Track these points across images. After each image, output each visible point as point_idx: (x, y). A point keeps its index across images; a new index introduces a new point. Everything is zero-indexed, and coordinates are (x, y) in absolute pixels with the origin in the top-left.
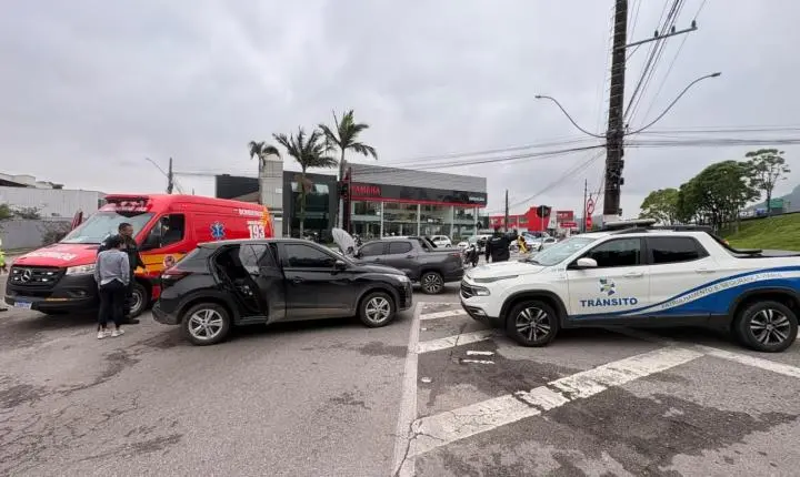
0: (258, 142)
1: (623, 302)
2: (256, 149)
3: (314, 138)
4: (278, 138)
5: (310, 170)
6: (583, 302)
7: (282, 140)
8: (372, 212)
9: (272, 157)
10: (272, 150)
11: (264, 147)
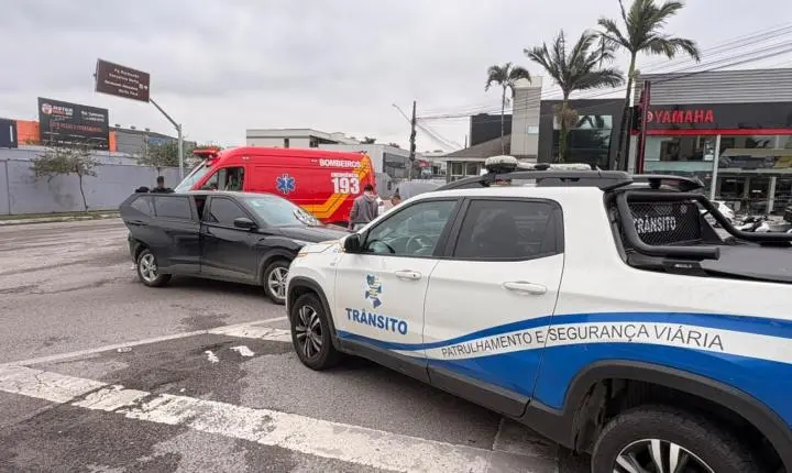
0: (501, 65)
1: (390, 324)
2: (498, 75)
3: (583, 43)
4: (530, 55)
5: (576, 95)
6: (349, 310)
7: (538, 55)
8: (698, 157)
9: (521, 83)
10: (521, 73)
11: (509, 71)
